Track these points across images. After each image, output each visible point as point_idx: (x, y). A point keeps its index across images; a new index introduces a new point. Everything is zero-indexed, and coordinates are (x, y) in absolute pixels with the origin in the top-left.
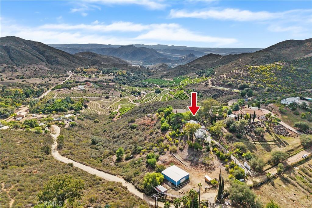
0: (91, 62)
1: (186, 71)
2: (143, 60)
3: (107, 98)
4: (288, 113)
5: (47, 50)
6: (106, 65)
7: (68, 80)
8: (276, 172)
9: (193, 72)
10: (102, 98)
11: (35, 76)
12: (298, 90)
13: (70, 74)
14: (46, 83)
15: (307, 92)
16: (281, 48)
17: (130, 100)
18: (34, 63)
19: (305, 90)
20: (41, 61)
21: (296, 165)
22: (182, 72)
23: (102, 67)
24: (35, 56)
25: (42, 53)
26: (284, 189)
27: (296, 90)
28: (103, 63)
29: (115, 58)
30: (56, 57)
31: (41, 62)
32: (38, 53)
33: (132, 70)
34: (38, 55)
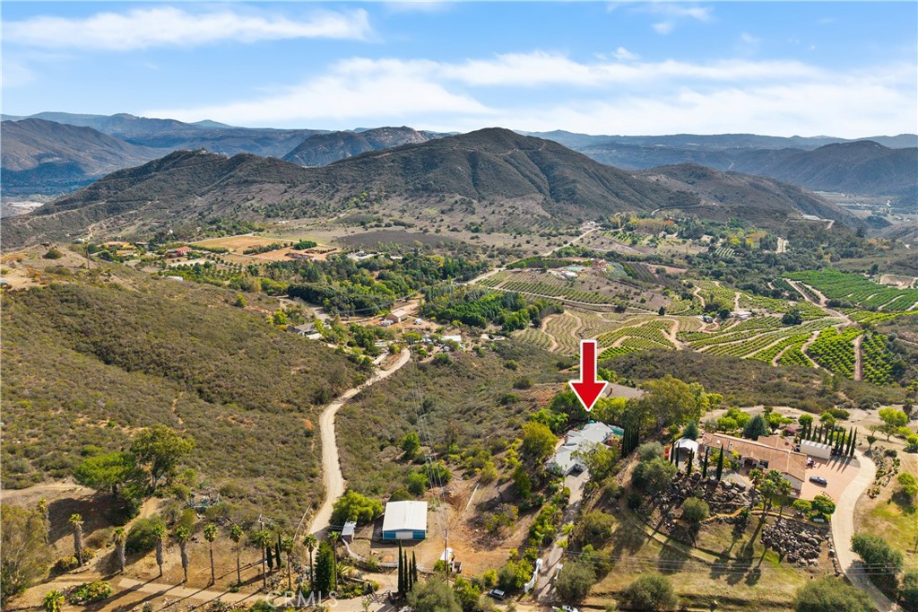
3: (619, 310)
5: (561, 162)
6: (711, 209)
7: (571, 245)
10: (604, 309)
11: (504, 228)
13: (589, 228)
14: (516, 248)
17: (674, 329)
18: (517, 196)
20: (537, 191)
23: (695, 216)
24: (526, 176)
25: (547, 169)
28: (703, 202)
30: (574, 181)
31: (534, 192)
32: (537, 171)
33: (792, 232)
34: (536, 175)
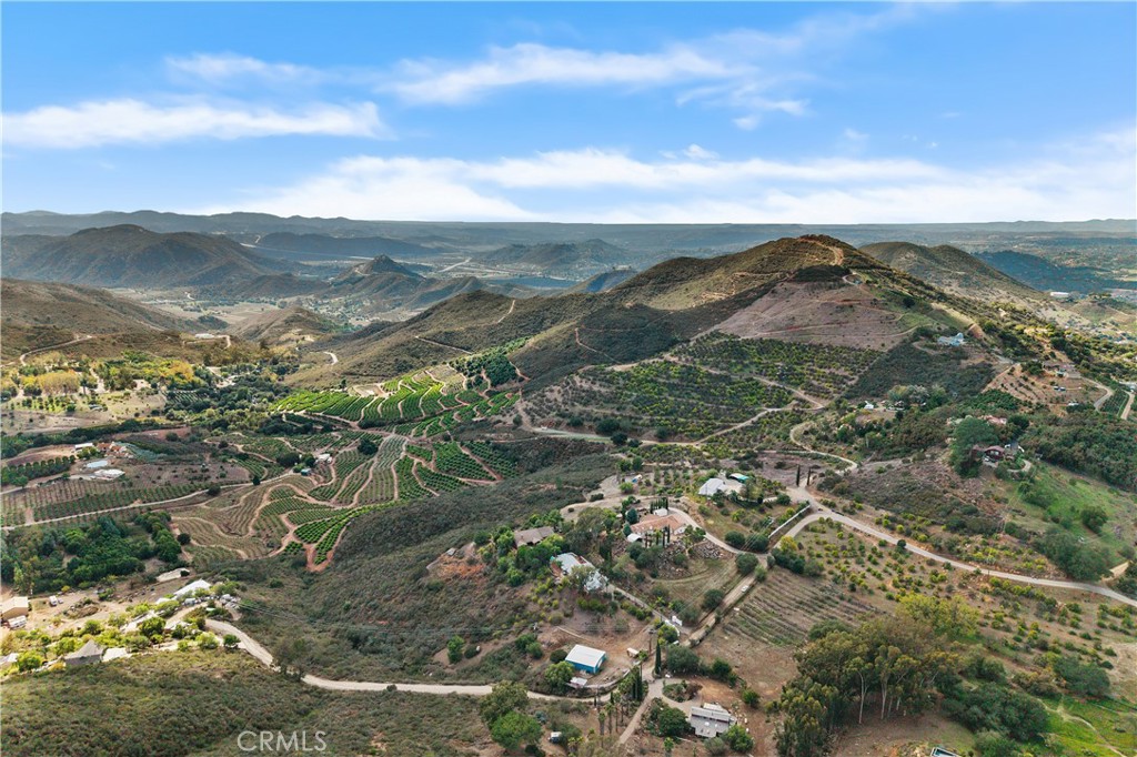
0: (29, 339)
1: (418, 358)
2: (193, 283)
3: (213, 493)
4: (713, 513)
6: (91, 344)
8: (714, 621)
9: (445, 363)
12: (719, 427)
15: (735, 431)
16: (663, 283)
17: (301, 493)
19: (730, 427)
21: (736, 604)
22: (405, 362)
26: (727, 641)
27: (714, 428)
28: (77, 338)
29: (80, 290)
